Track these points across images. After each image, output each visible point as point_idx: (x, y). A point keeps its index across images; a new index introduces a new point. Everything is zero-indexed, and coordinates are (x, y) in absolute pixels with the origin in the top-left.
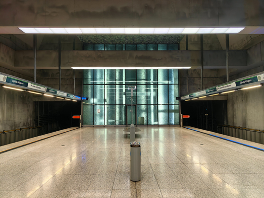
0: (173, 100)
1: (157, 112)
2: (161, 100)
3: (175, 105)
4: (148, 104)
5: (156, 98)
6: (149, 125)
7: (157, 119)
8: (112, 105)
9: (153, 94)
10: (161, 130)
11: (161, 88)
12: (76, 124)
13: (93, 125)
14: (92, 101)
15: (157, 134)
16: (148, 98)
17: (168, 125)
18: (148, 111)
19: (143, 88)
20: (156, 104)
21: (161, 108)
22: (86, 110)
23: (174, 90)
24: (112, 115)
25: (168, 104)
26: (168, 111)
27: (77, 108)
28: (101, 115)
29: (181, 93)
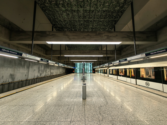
0: (91, 68)
1: (88, 70)
2: (89, 68)
3: (92, 69)
4: (87, 69)
5: (88, 68)
6: (87, 73)
7: (88, 72)
8: (80, 69)
9: (87, 67)
10: (89, 74)
11: (89, 66)
12: (73, 73)
13: (77, 73)
14: (76, 68)
15: (88, 74)
16: (87, 68)
17: (90, 73)
18: (87, 70)
19: (86, 66)
20: (88, 69)
21: (89, 69)
22: (75, 70)
23: (92, 66)
24: (80, 71)
25: (90, 69)
26: (90, 70)
27: (74, 70)
28: (78, 71)
29: (93, 67)
